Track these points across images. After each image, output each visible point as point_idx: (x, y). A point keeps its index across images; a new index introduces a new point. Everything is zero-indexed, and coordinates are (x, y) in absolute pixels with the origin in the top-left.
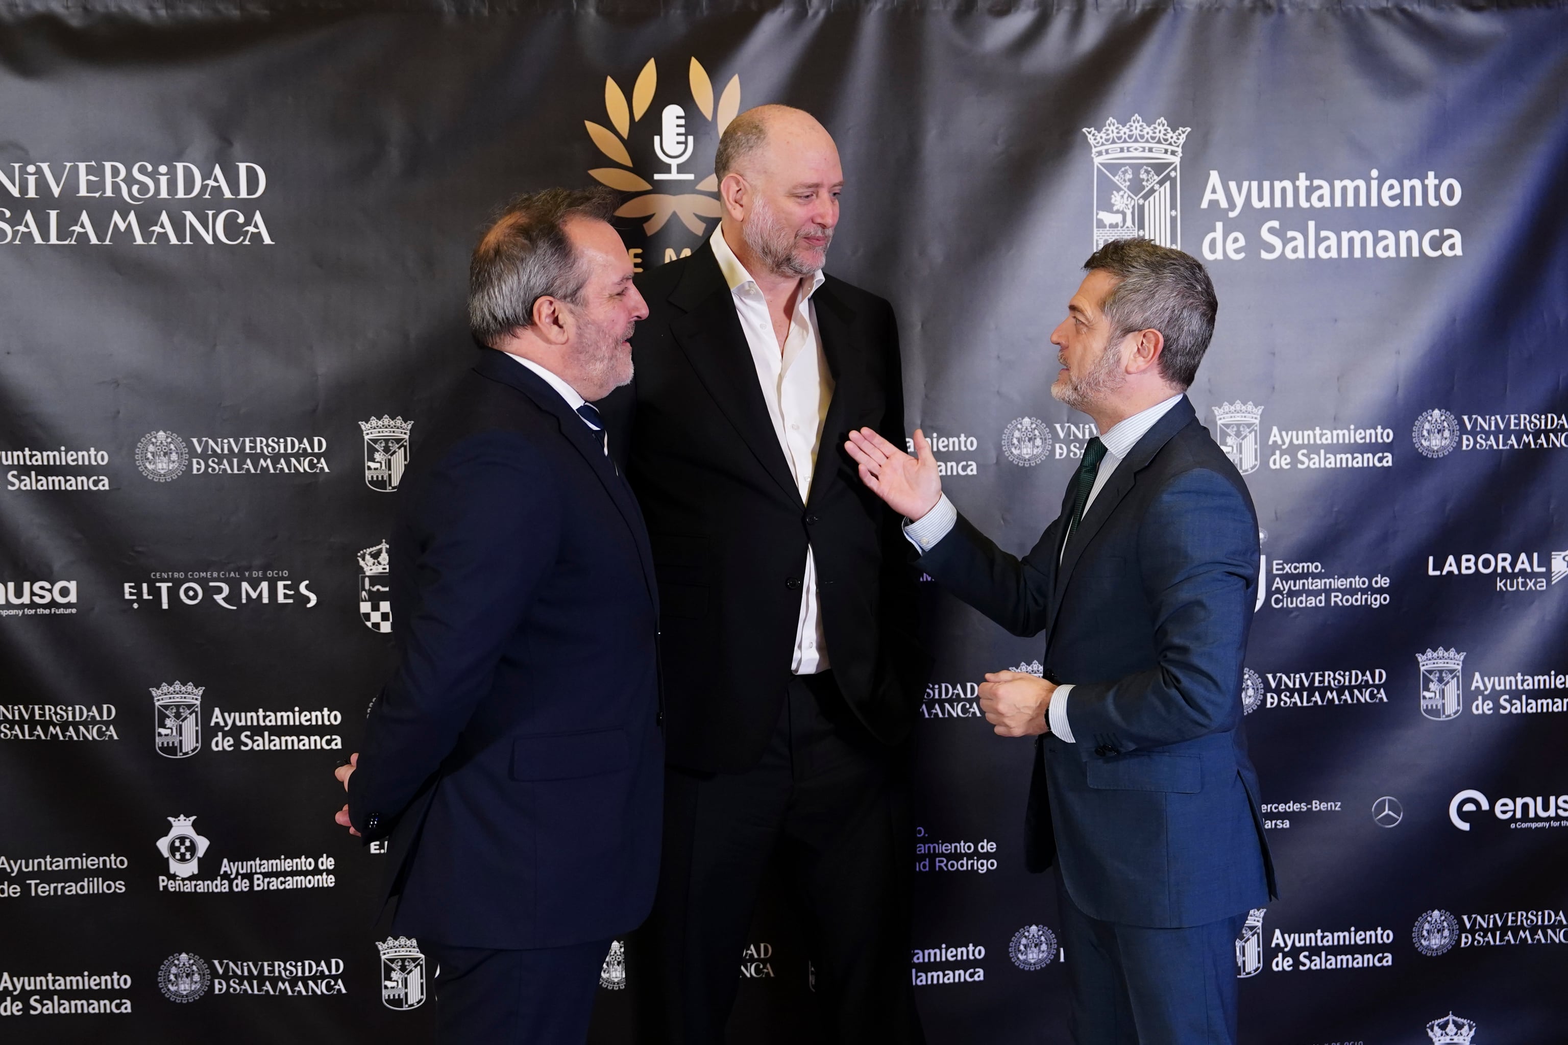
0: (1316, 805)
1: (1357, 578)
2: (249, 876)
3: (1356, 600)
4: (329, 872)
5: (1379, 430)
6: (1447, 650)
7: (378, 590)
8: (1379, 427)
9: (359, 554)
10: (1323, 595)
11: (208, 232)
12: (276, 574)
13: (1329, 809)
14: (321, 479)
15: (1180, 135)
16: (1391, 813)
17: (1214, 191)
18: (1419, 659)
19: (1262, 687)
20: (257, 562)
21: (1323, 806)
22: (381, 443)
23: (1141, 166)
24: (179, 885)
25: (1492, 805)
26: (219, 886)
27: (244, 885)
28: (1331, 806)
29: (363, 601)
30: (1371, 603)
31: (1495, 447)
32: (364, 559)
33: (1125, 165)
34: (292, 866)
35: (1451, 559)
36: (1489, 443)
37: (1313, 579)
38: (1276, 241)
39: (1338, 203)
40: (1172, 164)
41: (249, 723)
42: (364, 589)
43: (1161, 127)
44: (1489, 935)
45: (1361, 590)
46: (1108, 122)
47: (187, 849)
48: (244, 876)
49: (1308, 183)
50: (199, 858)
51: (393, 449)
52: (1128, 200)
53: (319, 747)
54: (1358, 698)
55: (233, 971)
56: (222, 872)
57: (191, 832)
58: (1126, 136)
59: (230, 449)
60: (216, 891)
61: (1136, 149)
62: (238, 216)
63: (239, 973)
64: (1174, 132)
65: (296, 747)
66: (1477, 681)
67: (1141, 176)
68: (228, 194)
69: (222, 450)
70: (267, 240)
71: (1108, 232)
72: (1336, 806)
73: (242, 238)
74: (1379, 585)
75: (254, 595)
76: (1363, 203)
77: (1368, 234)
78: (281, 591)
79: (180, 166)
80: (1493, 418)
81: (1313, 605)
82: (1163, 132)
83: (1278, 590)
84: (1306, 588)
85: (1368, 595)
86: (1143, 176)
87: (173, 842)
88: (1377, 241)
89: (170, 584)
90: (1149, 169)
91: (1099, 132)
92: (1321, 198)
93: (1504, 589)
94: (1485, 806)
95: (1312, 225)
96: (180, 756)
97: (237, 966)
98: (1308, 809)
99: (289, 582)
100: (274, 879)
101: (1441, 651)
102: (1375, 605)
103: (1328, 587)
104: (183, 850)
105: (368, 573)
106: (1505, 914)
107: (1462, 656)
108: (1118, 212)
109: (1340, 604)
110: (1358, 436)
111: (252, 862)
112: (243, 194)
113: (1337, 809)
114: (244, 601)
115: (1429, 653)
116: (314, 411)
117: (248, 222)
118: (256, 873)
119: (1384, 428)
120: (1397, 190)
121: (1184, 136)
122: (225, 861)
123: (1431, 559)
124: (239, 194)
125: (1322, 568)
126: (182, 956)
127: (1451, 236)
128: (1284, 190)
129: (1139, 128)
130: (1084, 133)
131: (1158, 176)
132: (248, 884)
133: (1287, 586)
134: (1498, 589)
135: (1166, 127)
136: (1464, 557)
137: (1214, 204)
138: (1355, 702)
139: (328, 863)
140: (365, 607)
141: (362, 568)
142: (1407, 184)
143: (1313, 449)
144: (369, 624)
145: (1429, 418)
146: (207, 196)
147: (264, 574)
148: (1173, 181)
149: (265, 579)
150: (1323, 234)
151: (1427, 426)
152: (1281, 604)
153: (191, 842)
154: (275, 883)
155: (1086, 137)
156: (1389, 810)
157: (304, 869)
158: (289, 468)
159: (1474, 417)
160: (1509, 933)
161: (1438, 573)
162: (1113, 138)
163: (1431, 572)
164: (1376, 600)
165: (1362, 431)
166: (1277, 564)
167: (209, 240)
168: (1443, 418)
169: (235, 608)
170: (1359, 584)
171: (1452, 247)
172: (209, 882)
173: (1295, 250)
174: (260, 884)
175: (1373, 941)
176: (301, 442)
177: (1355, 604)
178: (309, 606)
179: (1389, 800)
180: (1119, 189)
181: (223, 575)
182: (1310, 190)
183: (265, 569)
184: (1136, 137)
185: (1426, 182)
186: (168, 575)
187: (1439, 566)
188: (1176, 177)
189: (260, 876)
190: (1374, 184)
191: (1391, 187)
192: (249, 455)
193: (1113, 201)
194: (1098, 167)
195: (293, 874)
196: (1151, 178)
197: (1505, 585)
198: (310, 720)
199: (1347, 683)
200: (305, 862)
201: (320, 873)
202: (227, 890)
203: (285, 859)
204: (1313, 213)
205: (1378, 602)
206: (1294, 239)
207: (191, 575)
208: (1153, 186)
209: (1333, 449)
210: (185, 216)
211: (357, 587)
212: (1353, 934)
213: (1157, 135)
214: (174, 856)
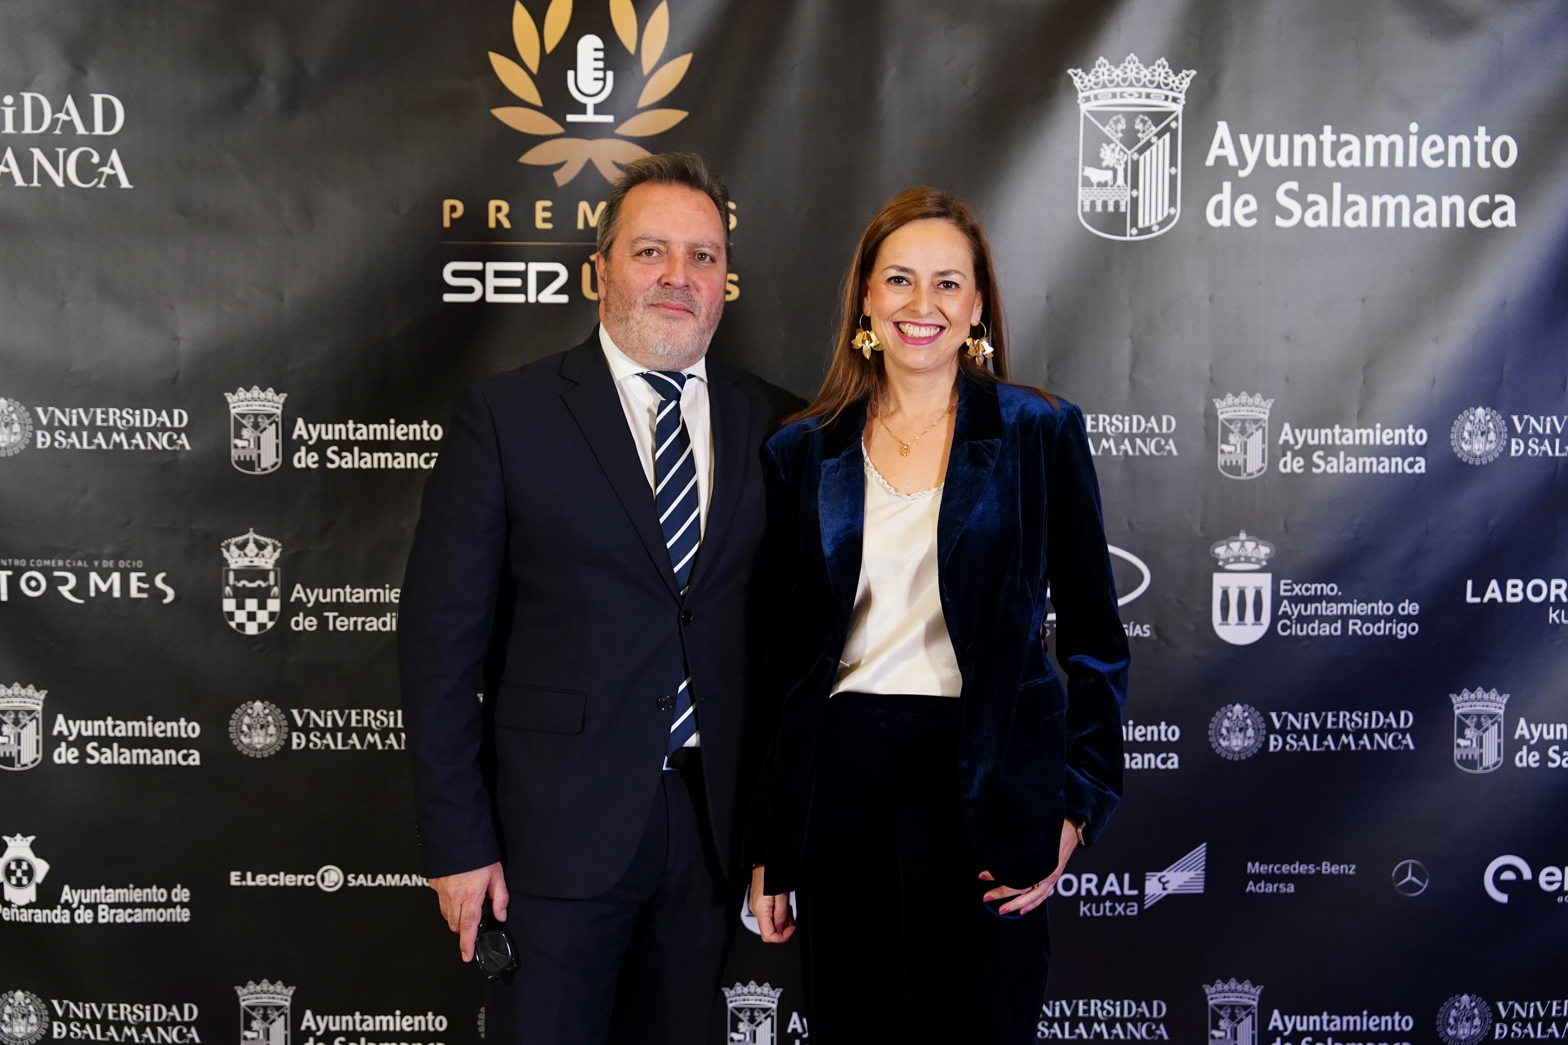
0: (1327, 868)
1: (1380, 604)
2: (93, 907)
3: (1379, 629)
4: (183, 905)
5: (1411, 430)
6: (1487, 690)
7: (244, 586)
8: (1411, 427)
9: (223, 544)
10: (1340, 622)
11: (57, 171)
12: (129, 564)
13: (1342, 871)
14: (182, 457)
15: (1183, 78)
16: (1414, 879)
17: (1222, 146)
18: (1454, 701)
19: (1264, 726)
20: (108, 550)
21: (1335, 869)
22: (249, 418)
23: (1137, 114)
24: (15, 913)
25: (1536, 874)
26: (60, 916)
27: (87, 916)
28: (1344, 869)
29: (226, 597)
30: (1397, 633)
31: (1550, 453)
32: (228, 550)
33: (1117, 113)
34: (142, 897)
35: (1494, 584)
36: (1543, 448)
37: (1328, 603)
38: (1294, 206)
39: (1369, 162)
40: (1172, 113)
41: (96, 733)
42: (227, 584)
43: (1161, 70)
44: (1529, 1026)
45: (1384, 617)
46: (1098, 62)
47: (24, 873)
48: (87, 906)
49: (1334, 138)
50: (37, 885)
51: (262, 426)
52: (1119, 154)
53: (174, 762)
54: (1378, 744)
55: (74, 1013)
56: (62, 901)
57: (29, 855)
58: (1120, 80)
59: (80, 421)
60: (55, 921)
61: (1131, 95)
62: (91, 155)
63: (81, 1015)
64: (1176, 75)
65: (148, 762)
66: (1522, 728)
67: (1136, 127)
68: (81, 130)
69: (71, 421)
70: (125, 183)
71: (1096, 191)
72: (1349, 869)
73: (96, 180)
74: (1406, 612)
75: (104, 588)
76: (1399, 162)
77: (1404, 200)
78: (134, 584)
79: (27, 97)
80: (1548, 419)
81: (1327, 633)
82: (1163, 75)
83: (1285, 615)
84: (1319, 612)
85: (1393, 623)
86: (1139, 126)
87: (9, 865)
88: (1414, 207)
89: (10, 573)
90: (1146, 118)
91: (1087, 74)
92: (1349, 156)
93: (1557, 621)
94: (1527, 875)
95: (1337, 187)
96: (17, 768)
97: (78, 1007)
98: (1316, 871)
99: (143, 574)
100: (120, 911)
101: (1480, 692)
102: (1402, 635)
103: (1345, 612)
104: (19, 874)
105: (233, 566)
106: (1549, 1002)
107: (1505, 698)
108: (1107, 168)
109: (1359, 633)
110: (1387, 437)
111: (97, 891)
112: (99, 130)
113: (1351, 872)
114: (92, 594)
115: (1466, 694)
116: (174, 380)
117: (104, 162)
118: (101, 903)
119: (1416, 428)
120: (1440, 147)
121: (1188, 80)
122: (66, 888)
123: (1470, 583)
124: (93, 130)
125: (1339, 590)
126: (16, 993)
127: (1503, 204)
128: (1305, 146)
129: (1135, 70)
130: (1070, 76)
131: (1157, 126)
132: (92, 915)
133: (1296, 610)
134: (1550, 621)
135: (1167, 69)
136: (1510, 582)
137: (1221, 160)
138: (1375, 748)
139: (182, 894)
140: (229, 605)
141: (226, 560)
142: (1453, 140)
143: (1331, 450)
144: (233, 624)
145: (1472, 418)
146: (58, 132)
147: (116, 564)
148: (1174, 133)
149: (116, 569)
150: (1351, 198)
151: (1468, 426)
152: (1289, 631)
153: (29, 865)
154: (122, 915)
155: (1072, 80)
156: (1413, 875)
157: (155, 900)
158: (146, 444)
159: (1526, 417)
160: (1554, 1025)
161: (1477, 600)
162: (1104, 81)
163: (1470, 599)
164: (1402, 629)
165: (1390, 431)
166: (1285, 584)
167: (59, 182)
168: (1488, 417)
169: (81, 602)
170: (1382, 611)
171: (1504, 216)
172: (48, 911)
173: (1316, 216)
174: (105, 916)
175: (1390, 1028)
176: (159, 415)
177: (1377, 633)
178: (166, 601)
179: (1413, 865)
180: (1109, 142)
181: (69, 563)
182: (1336, 147)
183: (117, 557)
184: (1131, 81)
185: (1476, 138)
186: (8, 562)
187: (1479, 591)
188: (1177, 129)
189: (106, 907)
190: (1413, 140)
191: (1434, 144)
192: (101, 429)
193: (1102, 155)
194: (1085, 116)
195: (143, 905)
196: (1148, 129)
197: (1559, 616)
198: (165, 731)
199: (1366, 726)
200: (157, 893)
201: (174, 905)
202: (68, 921)
203: (134, 889)
204: (1339, 173)
205: (1405, 632)
206: (1315, 203)
207: (33, 563)
208: (1150, 139)
209: (1357, 451)
210: (32, 154)
211: (222, 581)
212: (1365, 1019)
213: (1157, 78)
214: (9, 880)
